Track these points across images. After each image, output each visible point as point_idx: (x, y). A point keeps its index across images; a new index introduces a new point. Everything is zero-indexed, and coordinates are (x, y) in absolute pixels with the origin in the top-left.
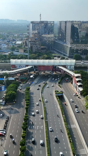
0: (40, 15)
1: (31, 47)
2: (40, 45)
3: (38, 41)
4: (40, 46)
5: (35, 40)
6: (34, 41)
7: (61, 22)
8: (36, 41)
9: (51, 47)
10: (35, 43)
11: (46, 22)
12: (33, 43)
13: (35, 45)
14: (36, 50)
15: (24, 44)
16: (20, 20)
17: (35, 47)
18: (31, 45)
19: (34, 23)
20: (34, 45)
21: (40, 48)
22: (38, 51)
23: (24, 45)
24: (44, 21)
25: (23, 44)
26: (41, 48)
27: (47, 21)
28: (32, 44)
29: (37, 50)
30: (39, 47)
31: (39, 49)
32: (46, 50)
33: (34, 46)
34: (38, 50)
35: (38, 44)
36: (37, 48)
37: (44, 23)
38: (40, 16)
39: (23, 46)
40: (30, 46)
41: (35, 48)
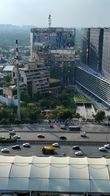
0: (50, 16)
1: (30, 83)
2: (47, 77)
3: (43, 69)
4: (48, 79)
5: (37, 69)
6: (35, 71)
7: (89, 29)
8: (40, 70)
9: (70, 78)
10: (36, 74)
11: (61, 31)
12: (34, 75)
13: (38, 78)
14: (38, 89)
15: (14, 76)
16: (26, 26)
17: (38, 83)
18: (28, 79)
19: (37, 32)
20: (34, 78)
21: (48, 85)
22: (45, 91)
23: (14, 78)
24: (56, 28)
25: (12, 76)
26: (50, 84)
27: (62, 28)
28: (31, 77)
29: (41, 90)
30: (46, 81)
31: (45, 88)
32: (60, 87)
33: (35, 80)
34: (43, 89)
35: (44, 77)
36: (41, 85)
37: (57, 32)
38: (50, 18)
39: (13, 80)
40: (25, 81)
41: (37, 85)
